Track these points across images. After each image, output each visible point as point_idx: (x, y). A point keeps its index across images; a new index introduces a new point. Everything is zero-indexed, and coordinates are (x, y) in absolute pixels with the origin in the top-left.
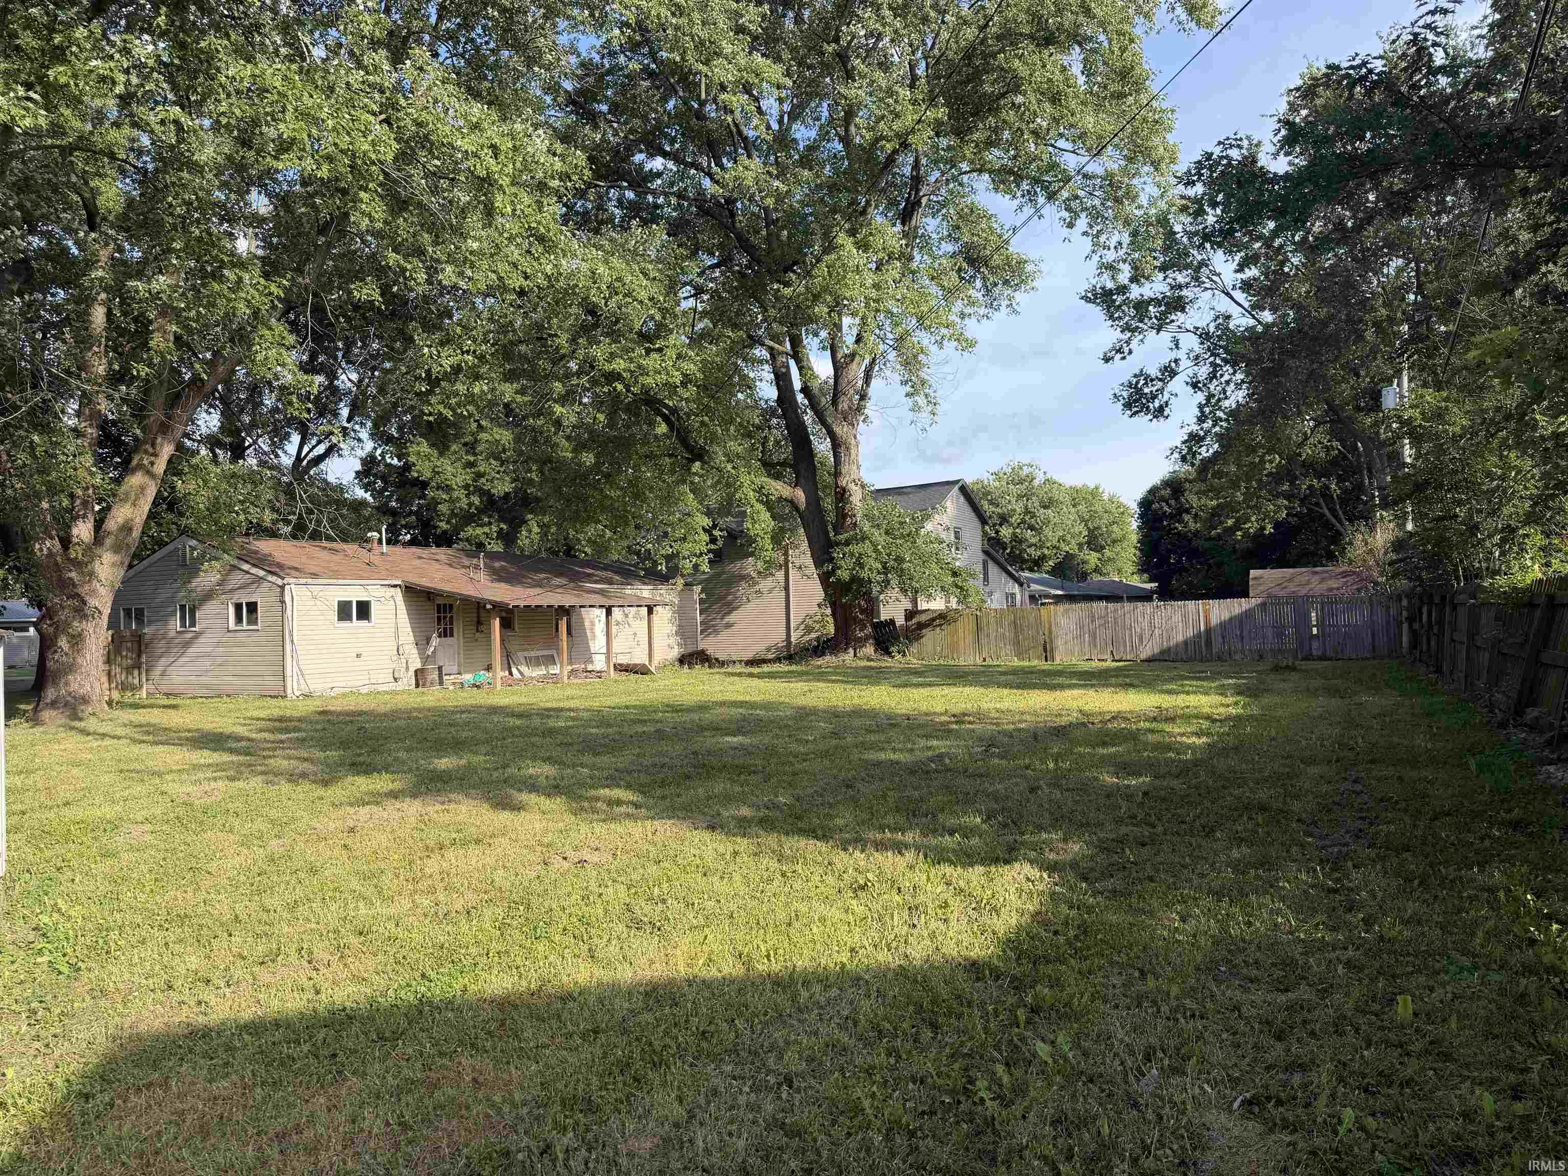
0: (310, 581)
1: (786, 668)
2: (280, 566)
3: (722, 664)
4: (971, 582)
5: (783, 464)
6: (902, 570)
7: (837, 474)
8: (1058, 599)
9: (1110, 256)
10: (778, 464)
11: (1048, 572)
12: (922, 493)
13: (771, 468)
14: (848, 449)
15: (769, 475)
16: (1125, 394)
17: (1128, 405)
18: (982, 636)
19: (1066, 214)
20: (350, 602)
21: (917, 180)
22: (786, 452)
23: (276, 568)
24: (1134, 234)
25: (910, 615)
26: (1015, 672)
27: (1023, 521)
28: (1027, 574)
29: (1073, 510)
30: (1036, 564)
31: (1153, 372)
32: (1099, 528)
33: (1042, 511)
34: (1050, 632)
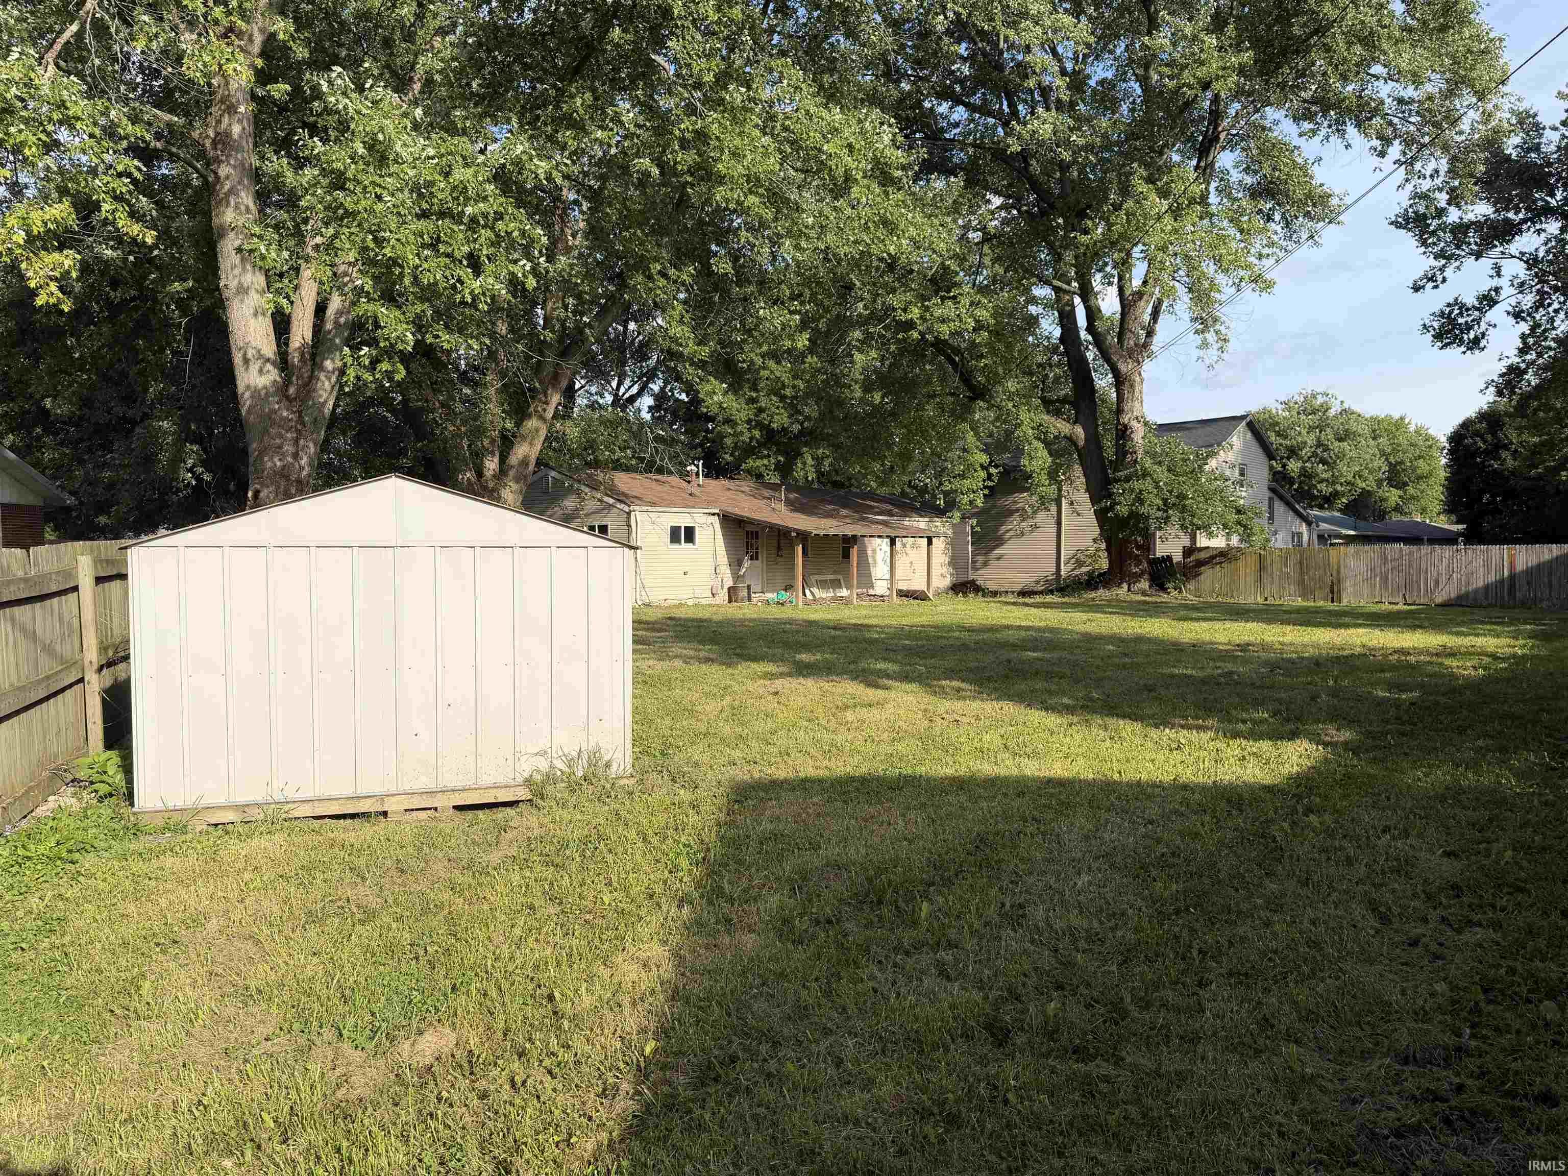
0: (650, 509)
1: (1060, 600)
2: (626, 495)
3: (995, 594)
4: (1256, 520)
5: (1063, 401)
6: (1184, 506)
7: (1119, 411)
8: (1349, 540)
9: (1426, 185)
10: (1058, 400)
11: (1340, 510)
12: (1208, 429)
13: (1051, 406)
14: (1132, 386)
15: (1048, 412)
16: (1436, 325)
17: (1438, 336)
18: (1265, 576)
19: (1376, 143)
20: (680, 527)
21: (1216, 115)
22: (1066, 390)
23: (622, 498)
24: (1454, 160)
25: (1188, 552)
26: (1299, 611)
27: (1314, 454)
28: (1316, 512)
29: (1372, 442)
30: (1328, 501)
31: (1470, 300)
32: (1402, 463)
33: (1337, 444)
34: (1338, 572)
